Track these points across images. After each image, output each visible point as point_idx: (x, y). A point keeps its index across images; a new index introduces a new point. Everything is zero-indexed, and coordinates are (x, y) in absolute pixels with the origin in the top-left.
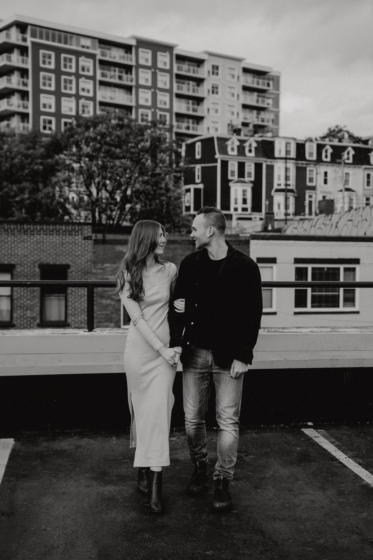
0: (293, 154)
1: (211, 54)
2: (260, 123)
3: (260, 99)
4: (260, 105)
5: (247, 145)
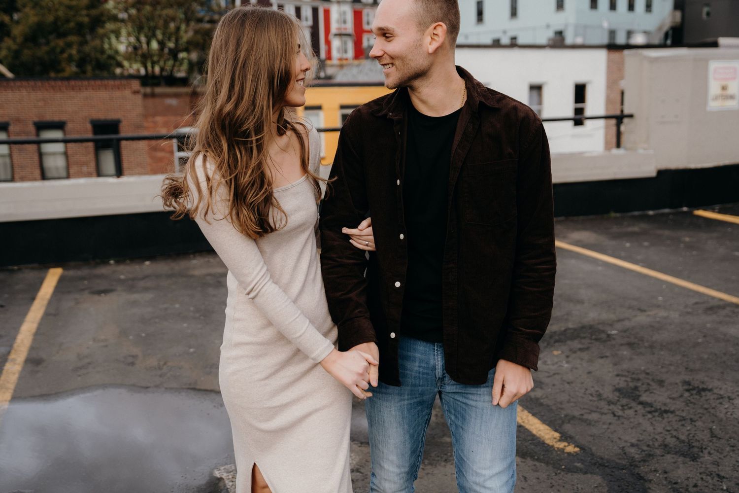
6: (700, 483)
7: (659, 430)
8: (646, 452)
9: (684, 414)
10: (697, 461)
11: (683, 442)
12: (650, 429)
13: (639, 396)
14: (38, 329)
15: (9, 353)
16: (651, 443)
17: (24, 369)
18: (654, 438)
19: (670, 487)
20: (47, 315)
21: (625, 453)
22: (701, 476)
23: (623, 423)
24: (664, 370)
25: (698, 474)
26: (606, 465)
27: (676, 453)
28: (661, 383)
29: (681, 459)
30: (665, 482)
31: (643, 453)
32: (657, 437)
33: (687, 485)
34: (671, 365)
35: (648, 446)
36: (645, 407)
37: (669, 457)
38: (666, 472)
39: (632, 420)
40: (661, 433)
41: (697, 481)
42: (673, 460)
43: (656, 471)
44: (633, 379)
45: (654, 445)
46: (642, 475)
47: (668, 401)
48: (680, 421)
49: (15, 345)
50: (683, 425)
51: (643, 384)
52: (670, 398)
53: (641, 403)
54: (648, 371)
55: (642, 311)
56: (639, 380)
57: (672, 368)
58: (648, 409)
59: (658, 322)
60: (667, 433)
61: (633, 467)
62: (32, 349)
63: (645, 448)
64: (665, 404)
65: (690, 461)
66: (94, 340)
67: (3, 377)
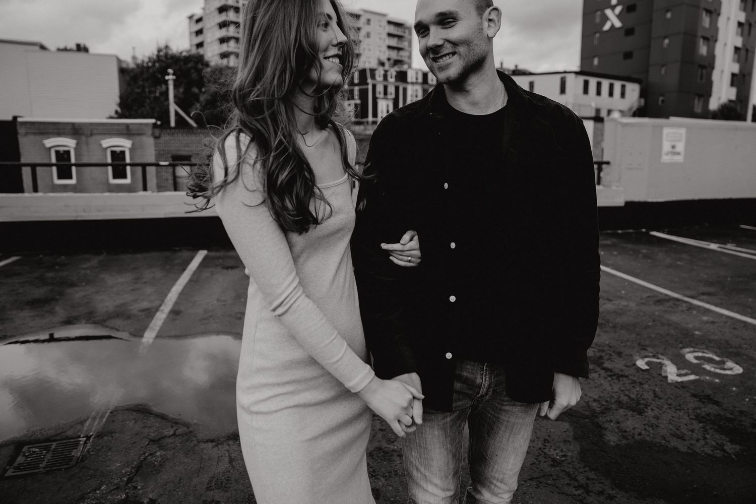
0: (420, 80)
1: (366, 11)
2: (399, 58)
3: (400, 42)
4: (400, 46)
5: (389, 74)
6: (643, 432)
7: (616, 389)
8: (605, 407)
9: (635, 379)
10: (642, 415)
11: (633, 399)
12: (609, 389)
13: (603, 363)
14: (183, 290)
15: (160, 305)
16: (609, 399)
17: (168, 317)
18: (611, 395)
19: (620, 434)
20: (191, 281)
21: (589, 406)
22: (645, 427)
23: (589, 383)
24: (622, 345)
25: (642, 425)
26: (574, 414)
27: (627, 408)
28: (620, 354)
29: (630, 413)
30: (617, 431)
31: (602, 407)
32: (614, 395)
33: (634, 434)
34: (628, 341)
35: (607, 401)
36: (606, 372)
37: (621, 411)
38: (618, 423)
39: (596, 381)
40: (617, 392)
41: (642, 430)
42: (625, 414)
43: (611, 421)
44: (599, 351)
45: (611, 401)
46: (600, 424)
47: (624, 368)
48: (632, 383)
49: (166, 300)
50: (634, 387)
51: (606, 354)
52: (626, 366)
53: (604, 369)
54: (611, 345)
55: (610, 300)
56: (603, 351)
57: (629, 343)
58: (609, 373)
59: (621, 309)
60: (622, 392)
61: (593, 418)
62: (176, 303)
63: (604, 403)
64: (622, 370)
65: (637, 415)
66: (218, 300)
67: (153, 322)
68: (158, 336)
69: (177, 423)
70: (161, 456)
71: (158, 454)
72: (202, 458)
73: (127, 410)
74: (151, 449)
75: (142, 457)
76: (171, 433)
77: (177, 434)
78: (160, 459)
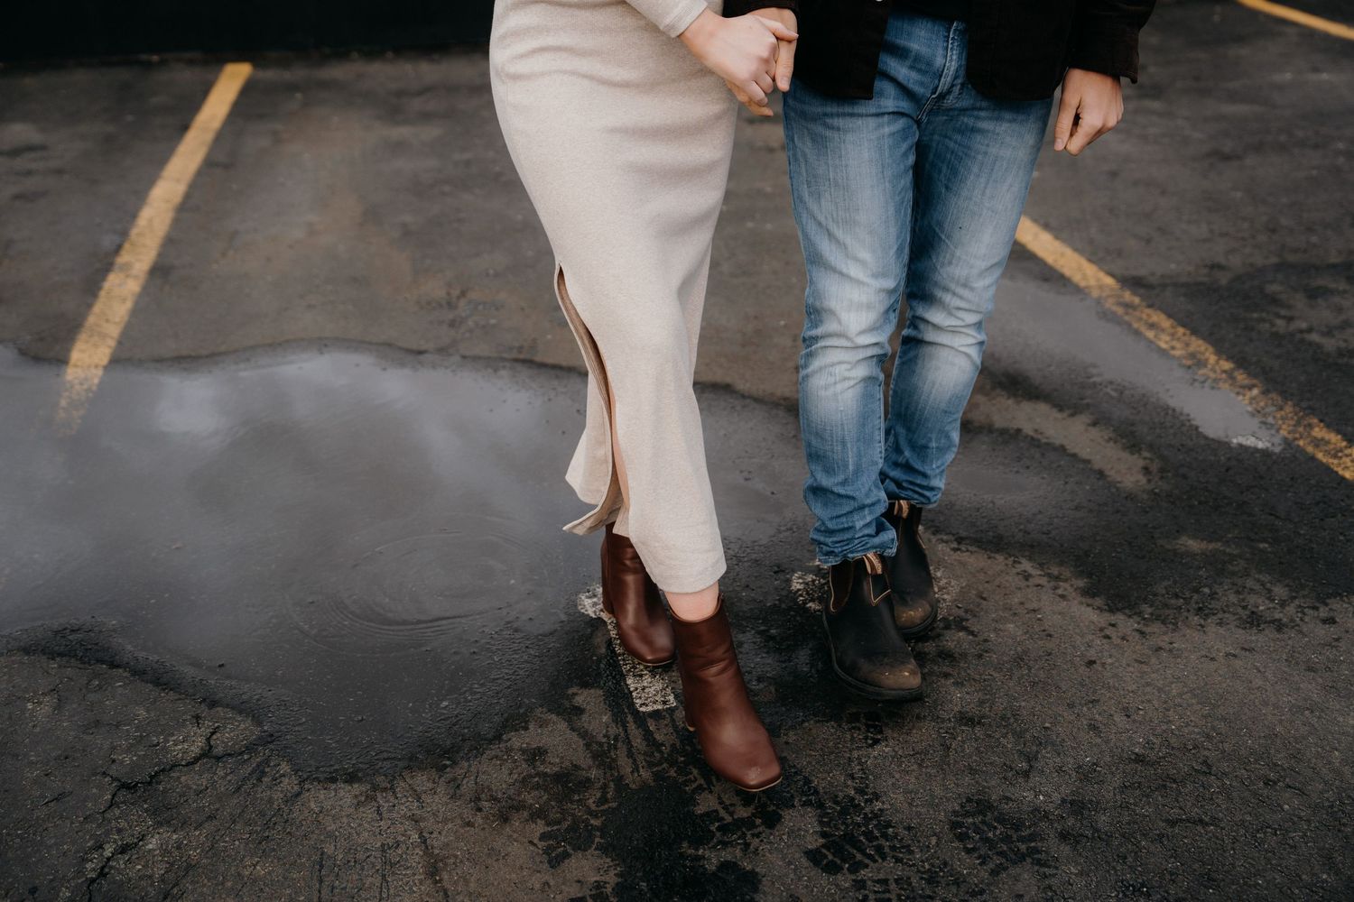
14: (188, 196)
15: (118, 249)
17: (145, 289)
20: (209, 164)
49: (134, 232)
62: (169, 242)
67: (98, 307)
68: (116, 361)
69: (213, 704)
70: (165, 852)
71: (153, 844)
72: (322, 854)
73: (26, 650)
74: (123, 824)
75: (89, 866)
76: (195, 749)
77: (219, 750)
78: (159, 871)
